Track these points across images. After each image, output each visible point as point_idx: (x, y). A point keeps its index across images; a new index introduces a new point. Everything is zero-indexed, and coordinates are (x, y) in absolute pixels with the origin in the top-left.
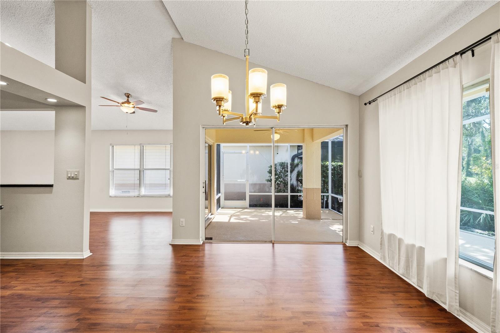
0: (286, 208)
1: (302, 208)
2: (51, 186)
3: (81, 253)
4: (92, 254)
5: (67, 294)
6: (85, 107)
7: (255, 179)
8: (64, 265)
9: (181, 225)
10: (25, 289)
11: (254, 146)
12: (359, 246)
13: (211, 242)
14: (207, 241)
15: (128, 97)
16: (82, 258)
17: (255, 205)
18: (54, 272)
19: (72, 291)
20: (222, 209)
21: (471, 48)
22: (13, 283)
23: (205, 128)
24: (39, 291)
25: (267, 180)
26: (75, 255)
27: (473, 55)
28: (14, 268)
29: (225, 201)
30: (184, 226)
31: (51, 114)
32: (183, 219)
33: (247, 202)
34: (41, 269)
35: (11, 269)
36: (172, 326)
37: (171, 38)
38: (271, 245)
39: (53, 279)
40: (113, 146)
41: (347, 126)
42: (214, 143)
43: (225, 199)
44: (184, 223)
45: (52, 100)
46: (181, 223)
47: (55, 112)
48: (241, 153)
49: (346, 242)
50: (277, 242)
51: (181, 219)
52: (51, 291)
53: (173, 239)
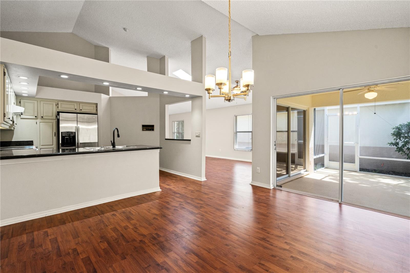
2: (190, 140)
3: (201, 178)
4: (206, 180)
5: (184, 193)
6: (202, 96)
7: (368, 143)
8: (192, 182)
9: (257, 172)
10: (174, 188)
11: (366, 106)
13: (281, 189)
14: (277, 188)
15: (237, 83)
16: (201, 180)
17: (374, 170)
18: (186, 184)
19: (187, 193)
20: (325, 169)
22: (172, 184)
23: (276, 98)
24: (177, 190)
25: (389, 143)
26: (198, 178)
28: (176, 178)
29: (330, 162)
31: (190, 103)
32: (259, 168)
33: (357, 166)
34: (183, 181)
35: (175, 179)
36: (211, 222)
37: (251, 36)
38: (337, 205)
39: (184, 186)
40: (236, 116)
42: (309, 108)
43: (329, 160)
44: (259, 171)
45: (187, 96)
47: (192, 102)
48: (336, 115)
50: (345, 203)
51: (257, 168)
52: (180, 191)
53: (252, 181)
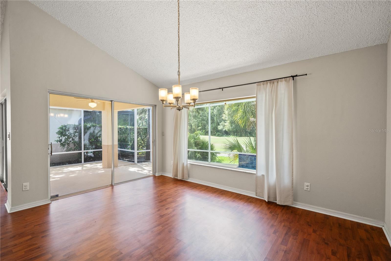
0: (79, 164)
1: (101, 160)
9: (24, 190)
12: (162, 175)
13: (58, 199)
14: (52, 199)
21: (222, 88)
23: (50, 92)
25: (56, 141)
27: (223, 90)
30: (28, 190)
32: (27, 183)
41: (156, 106)
44: (28, 187)
46: (24, 187)
49: (155, 174)
51: (24, 184)
53: (12, 207)
